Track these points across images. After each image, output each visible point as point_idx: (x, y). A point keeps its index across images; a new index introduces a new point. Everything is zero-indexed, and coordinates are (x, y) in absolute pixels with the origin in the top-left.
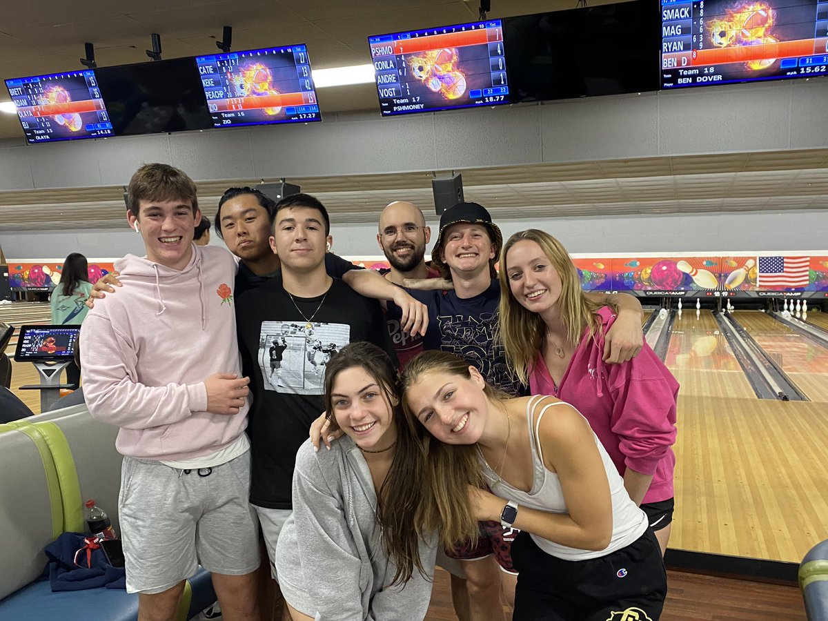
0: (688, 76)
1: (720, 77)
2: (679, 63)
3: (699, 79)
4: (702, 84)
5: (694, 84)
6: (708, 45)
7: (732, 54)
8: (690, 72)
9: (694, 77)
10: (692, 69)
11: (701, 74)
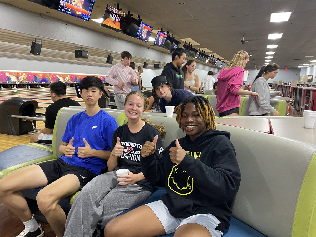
0: (64, 9)
1: (70, 13)
2: (64, 5)
3: (66, 11)
4: (67, 13)
5: (65, 12)
6: (71, 3)
7: (74, 7)
8: (65, 8)
9: (66, 10)
10: (66, 8)
11: (67, 10)
